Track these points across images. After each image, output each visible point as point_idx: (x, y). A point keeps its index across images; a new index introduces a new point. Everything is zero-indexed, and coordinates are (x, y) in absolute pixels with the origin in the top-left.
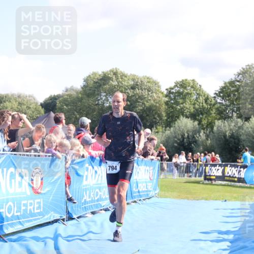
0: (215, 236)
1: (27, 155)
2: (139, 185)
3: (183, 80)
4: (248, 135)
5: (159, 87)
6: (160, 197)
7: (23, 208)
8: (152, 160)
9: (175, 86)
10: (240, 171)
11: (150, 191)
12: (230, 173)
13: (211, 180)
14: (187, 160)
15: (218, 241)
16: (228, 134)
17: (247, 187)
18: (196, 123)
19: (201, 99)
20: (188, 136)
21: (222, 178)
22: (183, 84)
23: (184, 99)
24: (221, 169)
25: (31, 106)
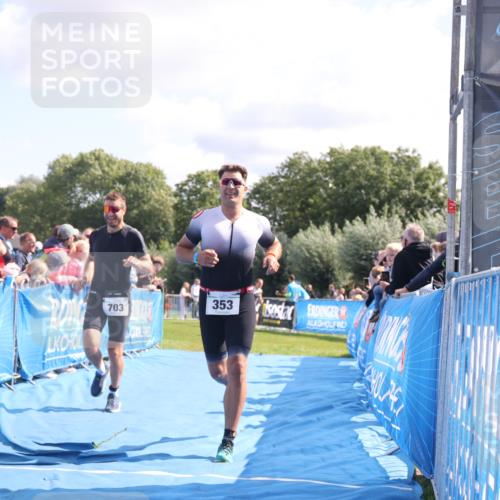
6: (163, 348)
8: (152, 291)
10: (285, 310)
11: (147, 339)
12: (271, 313)
17: (293, 334)
23: (202, 200)
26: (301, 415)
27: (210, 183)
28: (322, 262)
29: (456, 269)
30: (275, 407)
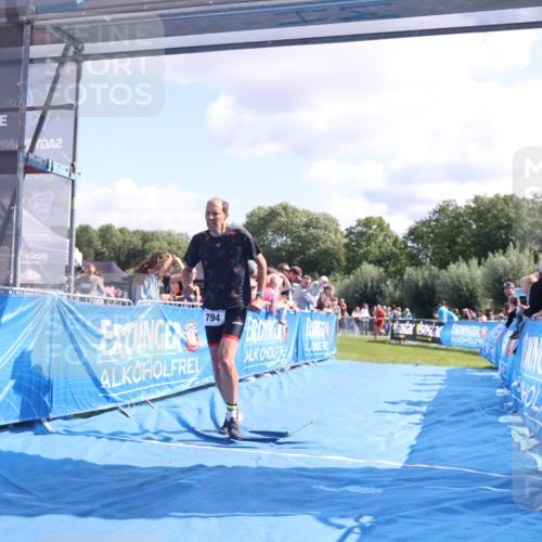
0: (404, 407)
1: (180, 305)
2: (313, 344)
3: (366, 219)
4: (445, 285)
5: (337, 225)
7: (173, 368)
9: (357, 226)
10: (434, 330)
11: (325, 351)
12: (423, 332)
13: (399, 339)
14: (372, 315)
15: (408, 413)
16: (420, 283)
17: (442, 349)
18: (382, 270)
19: (389, 242)
20: (372, 287)
21: (413, 337)
22: (367, 223)
23: (368, 242)
24: (412, 326)
25: (182, 246)
26: (453, 415)
27: (375, 227)
28: (468, 290)
30: (431, 408)
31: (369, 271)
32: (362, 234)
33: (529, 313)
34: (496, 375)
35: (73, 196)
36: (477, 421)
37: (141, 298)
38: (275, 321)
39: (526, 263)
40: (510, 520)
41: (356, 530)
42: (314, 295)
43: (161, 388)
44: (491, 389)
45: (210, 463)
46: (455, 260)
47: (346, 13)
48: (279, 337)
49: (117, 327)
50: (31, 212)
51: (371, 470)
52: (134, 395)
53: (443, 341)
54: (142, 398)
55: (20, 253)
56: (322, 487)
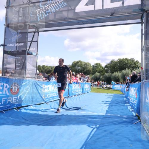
0: (105, 102)
2: (86, 89)
4: (113, 77)
5: (91, 65)
8: (89, 83)
10: (111, 86)
11: (88, 91)
12: (109, 86)
13: (104, 88)
15: (106, 104)
16: (108, 77)
18: (100, 74)
19: (101, 68)
20: (98, 77)
21: (107, 88)
22: (97, 64)
23: (97, 68)
24: (106, 85)
26: (115, 104)
28: (118, 78)
29: (143, 79)
30: (111, 102)
31: (97, 74)
32: (96, 67)
33: (131, 83)
34: (124, 95)
35: (37, 59)
36: (120, 105)
37: (51, 80)
38: (78, 84)
39: (129, 72)
40: (128, 126)
41: (96, 128)
42: (86, 79)
43: (55, 99)
44: (123, 98)
45: (65, 114)
46: (115, 72)
47: (92, 22)
48: (79, 88)
49: (46, 86)
50: (29, 63)
51: (98, 116)
52: (49, 100)
53: (113, 88)
54: (51, 100)
55: (26, 71)
56: (89, 119)
